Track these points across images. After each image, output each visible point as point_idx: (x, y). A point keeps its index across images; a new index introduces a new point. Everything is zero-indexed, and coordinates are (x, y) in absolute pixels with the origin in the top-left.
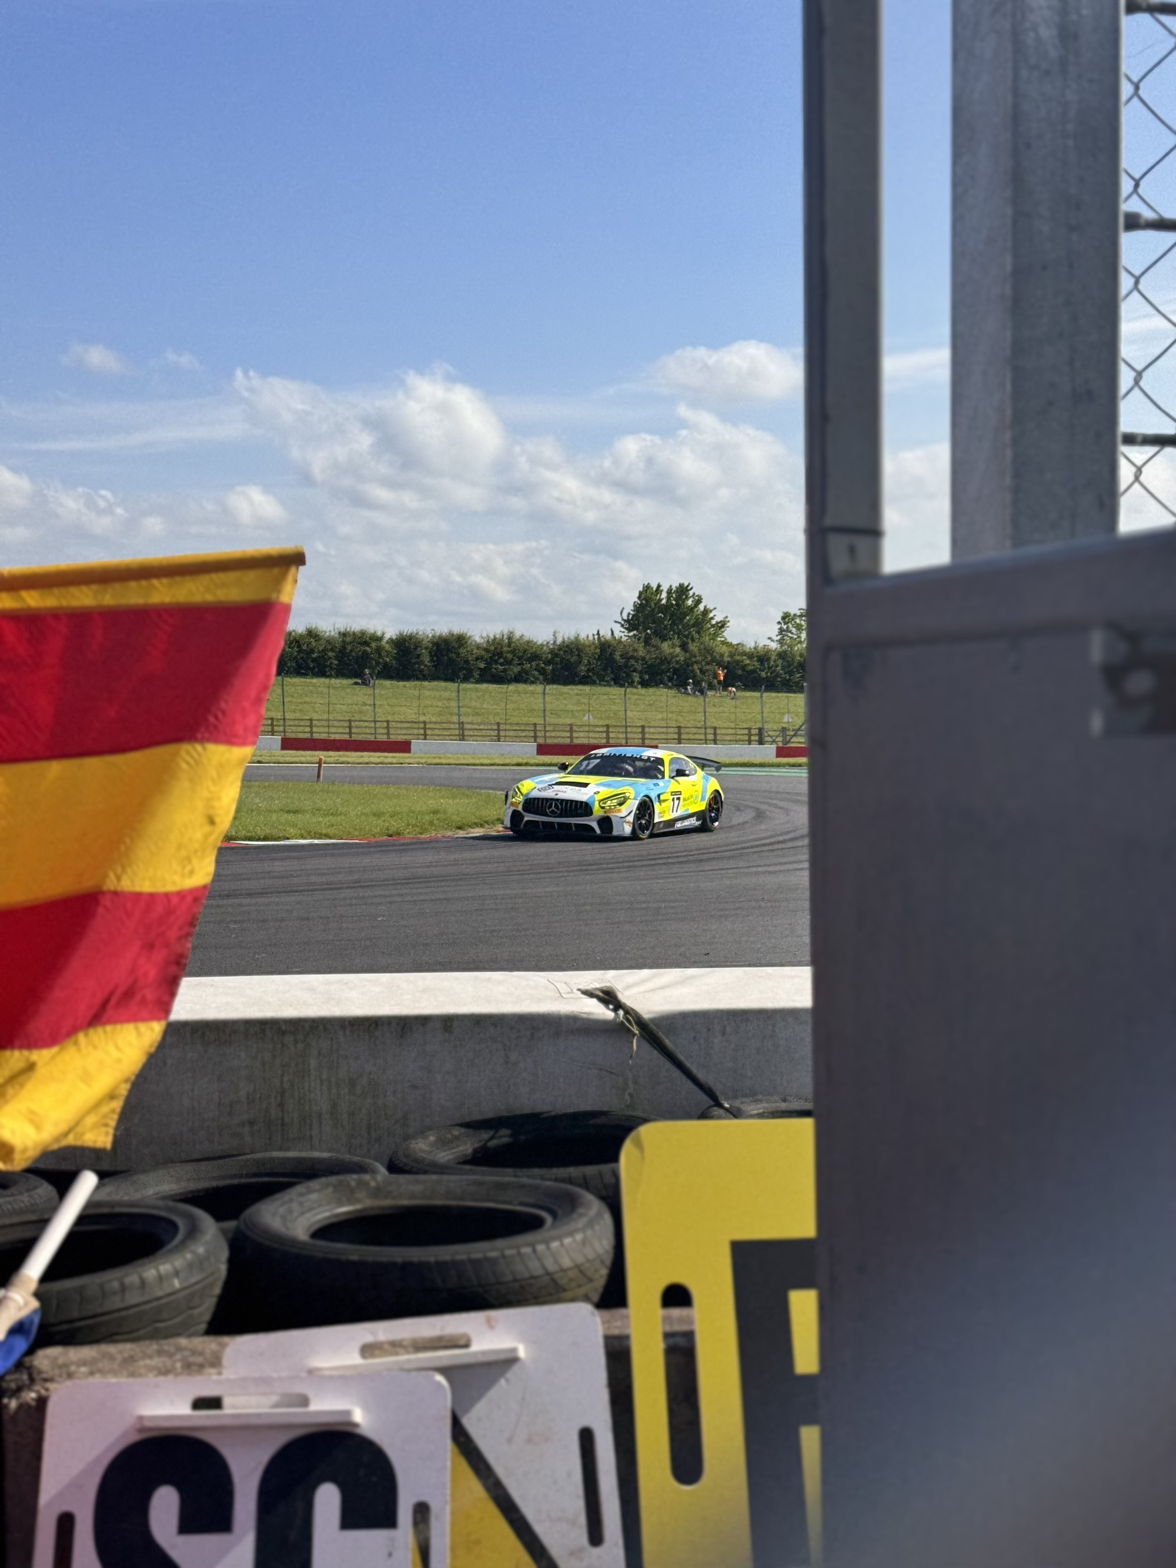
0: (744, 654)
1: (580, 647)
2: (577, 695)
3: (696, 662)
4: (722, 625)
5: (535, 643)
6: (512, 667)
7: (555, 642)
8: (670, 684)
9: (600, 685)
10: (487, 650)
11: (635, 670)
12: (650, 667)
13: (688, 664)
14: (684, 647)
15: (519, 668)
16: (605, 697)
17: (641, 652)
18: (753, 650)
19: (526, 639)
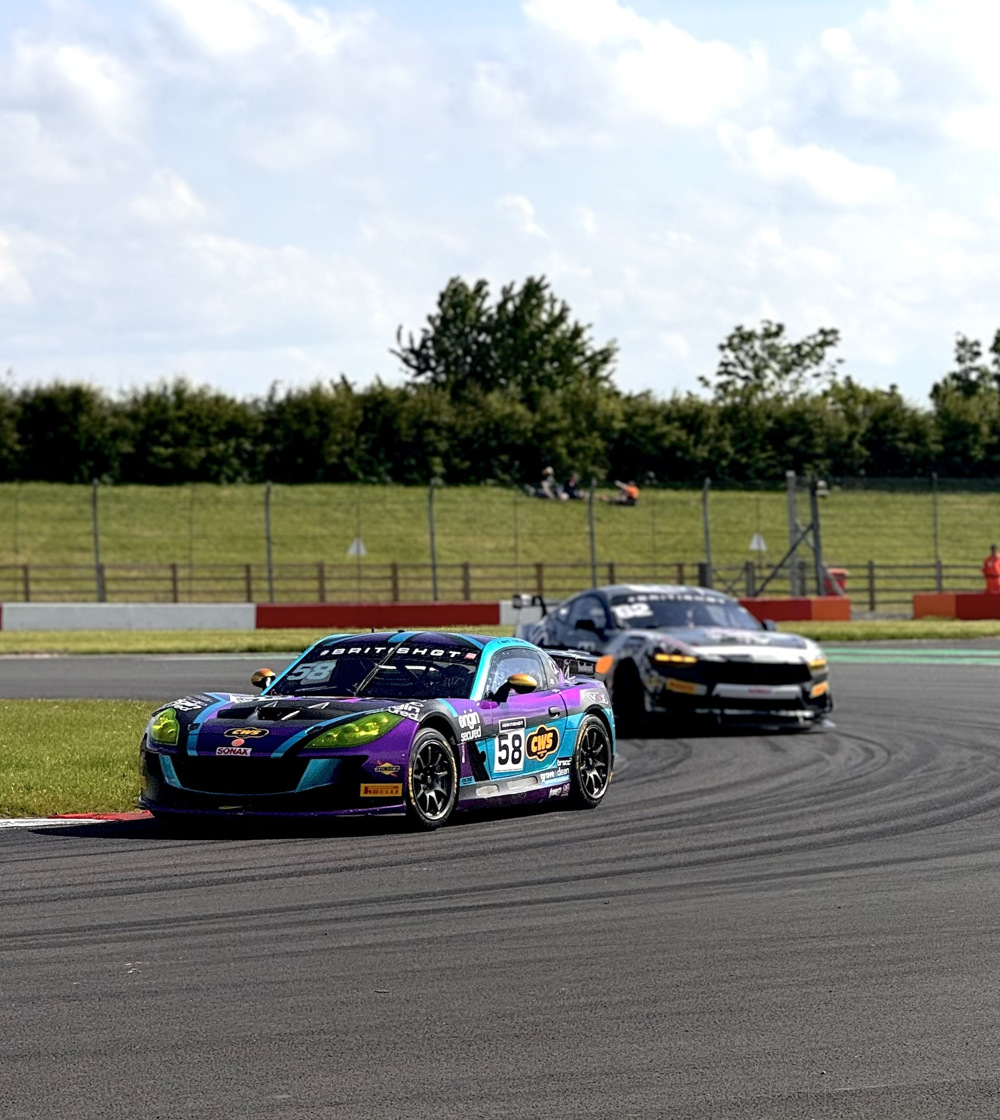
0: (653, 412)
1: (322, 407)
2: (321, 504)
3: (558, 432)
4: (605, 356)
5: (232, 401)
6: (187, 450)
7: (271, 398)
8: (507, 477)
9: (366, 482)
10: (134, 416)
11: (436, 453)
12: (466, 443)
13: (543, 435)
14: (531, 401)
15: (202, 453)
16: (379, 507)
17: (447, 415)
18: (669, 405)
19: (212, 393)
